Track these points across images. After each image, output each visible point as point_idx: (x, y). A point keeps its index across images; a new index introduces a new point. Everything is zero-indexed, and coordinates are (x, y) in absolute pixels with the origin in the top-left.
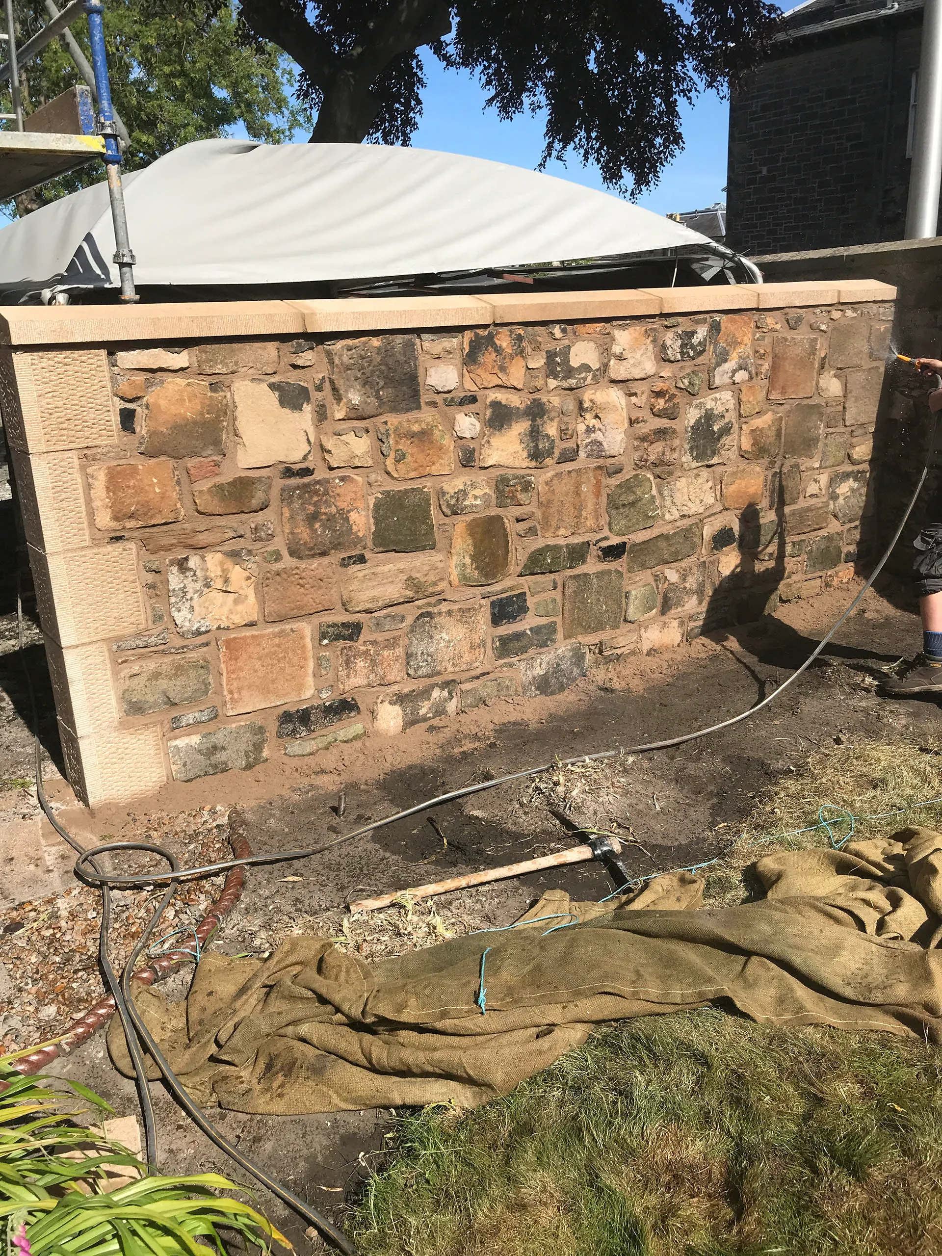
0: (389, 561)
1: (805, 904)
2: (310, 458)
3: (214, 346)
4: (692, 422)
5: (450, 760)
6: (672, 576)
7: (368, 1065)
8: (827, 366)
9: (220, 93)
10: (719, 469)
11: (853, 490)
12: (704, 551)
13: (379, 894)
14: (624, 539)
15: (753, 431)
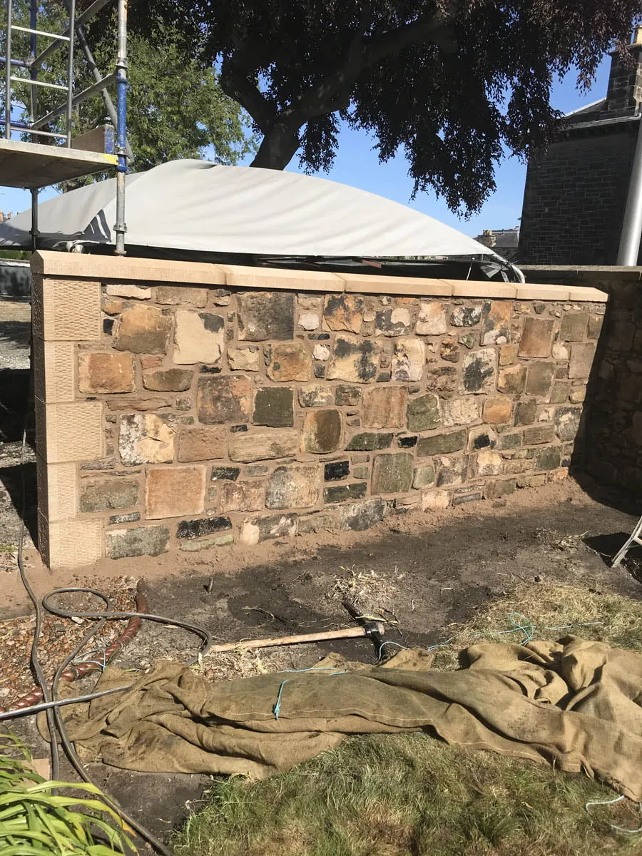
0: (263, 431)
1: (492, 674)
2: (220, 362)
3: (167, 287)
4: (467, 366)
5: (286, 565)
6: (446, 462)
7: (199, 743)
8: (558, 339)
9: (201, 126)
10: (482, 397)
11: (570, 420)
12: (468, 448)
13: (225, 642)
14: (416, 435)
15: (507, 375)
